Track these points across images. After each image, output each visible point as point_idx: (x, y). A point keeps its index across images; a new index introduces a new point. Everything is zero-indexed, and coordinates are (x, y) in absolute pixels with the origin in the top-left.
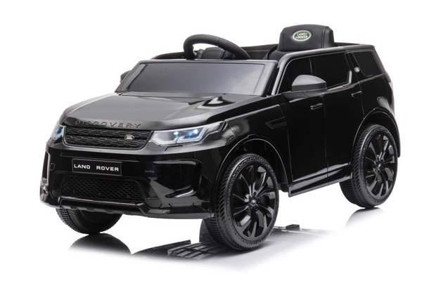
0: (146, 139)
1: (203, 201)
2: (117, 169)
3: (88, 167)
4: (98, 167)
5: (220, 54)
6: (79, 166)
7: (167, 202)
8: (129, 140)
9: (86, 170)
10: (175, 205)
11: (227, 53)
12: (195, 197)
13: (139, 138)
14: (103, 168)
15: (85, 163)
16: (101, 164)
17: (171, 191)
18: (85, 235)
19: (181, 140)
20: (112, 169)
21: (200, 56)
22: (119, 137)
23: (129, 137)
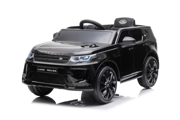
0: (67, 59)
1: (89, 84)
2: (56, 71)
3: (44, 70)
4: (48, 70)
5: (94, 28)
6: (40, 69)
7: (75, 84)
8: (61, 60)
9: (43, 71)
10: (78, 86)
11: (97, 27)
12: (87, 83)
13: (65, 59)
14: (50, 70)
15: (43, 68)
16: (49, 69)
17: (77, 80)
18: (39, 96)
19: (81, 60)
20: (54, 71)
21: (86, 28)
22: (57, 59)
23: (61, 59)
